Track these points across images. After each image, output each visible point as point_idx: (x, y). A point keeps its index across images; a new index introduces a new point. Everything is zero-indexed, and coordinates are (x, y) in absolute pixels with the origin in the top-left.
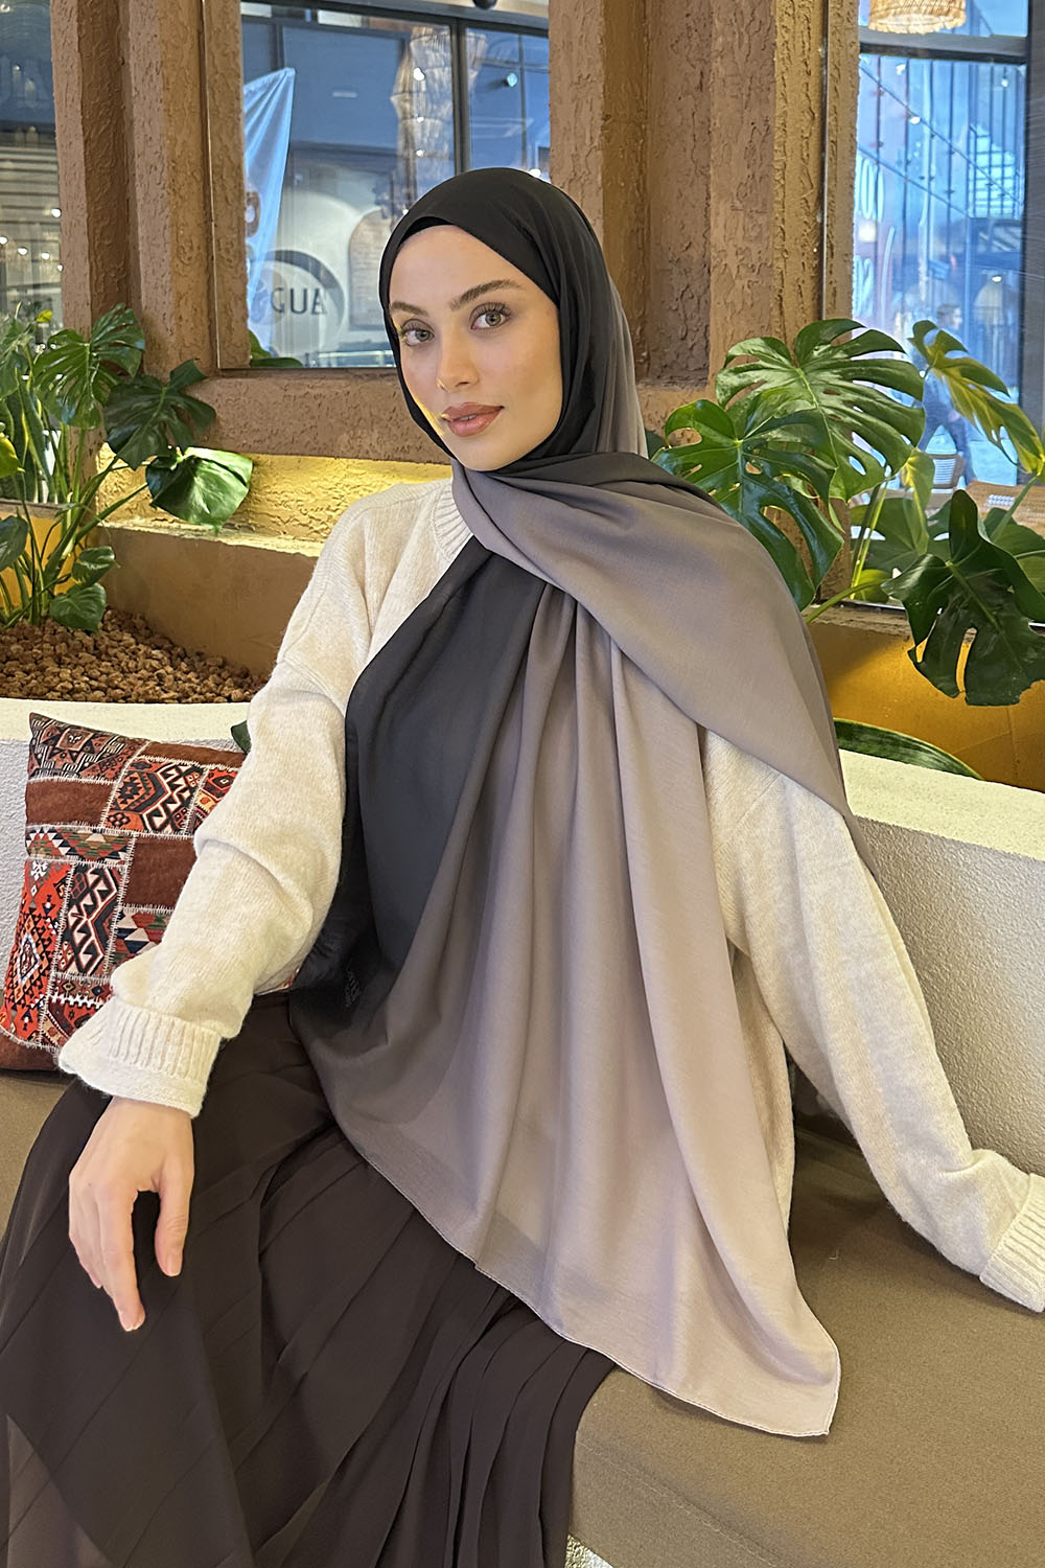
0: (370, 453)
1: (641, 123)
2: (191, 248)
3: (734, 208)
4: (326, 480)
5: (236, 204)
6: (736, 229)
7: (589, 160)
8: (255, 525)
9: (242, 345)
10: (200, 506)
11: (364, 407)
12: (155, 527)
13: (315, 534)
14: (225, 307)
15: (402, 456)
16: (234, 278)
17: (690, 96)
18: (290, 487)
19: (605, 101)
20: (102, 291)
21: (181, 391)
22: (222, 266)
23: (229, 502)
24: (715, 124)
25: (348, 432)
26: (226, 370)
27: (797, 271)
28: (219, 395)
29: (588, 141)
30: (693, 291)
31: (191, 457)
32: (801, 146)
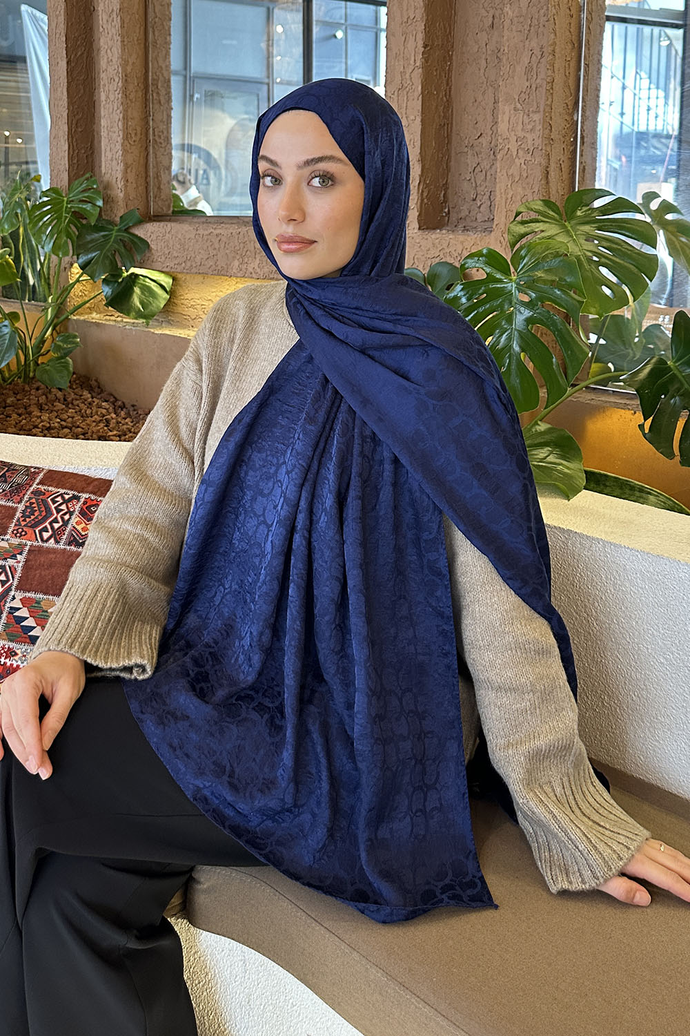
0: (254, 275)
1: (449, 51)
2: (136, 134)
3: (515, 109)
4: (222, 291)
5: (166, 105)
7: (412, 76)
8: (173, 321)
9: (167, 200)
10: (137, 307)
12: (106, 320)
14: (157, 174)
16: (163, 155)
17: (484, 33)
18: (197, 296)
19: (426, 34)
20: (75, 161)
21: (127, 230)
22: (156, 146)
23: (156, 304)
24: (504, 50)
26: (158, 216)
27: (559, 154)
28: (152, 233)
29: (412, 62)
30: (482, 167)
31: (132, 274)
32: (565, 67)
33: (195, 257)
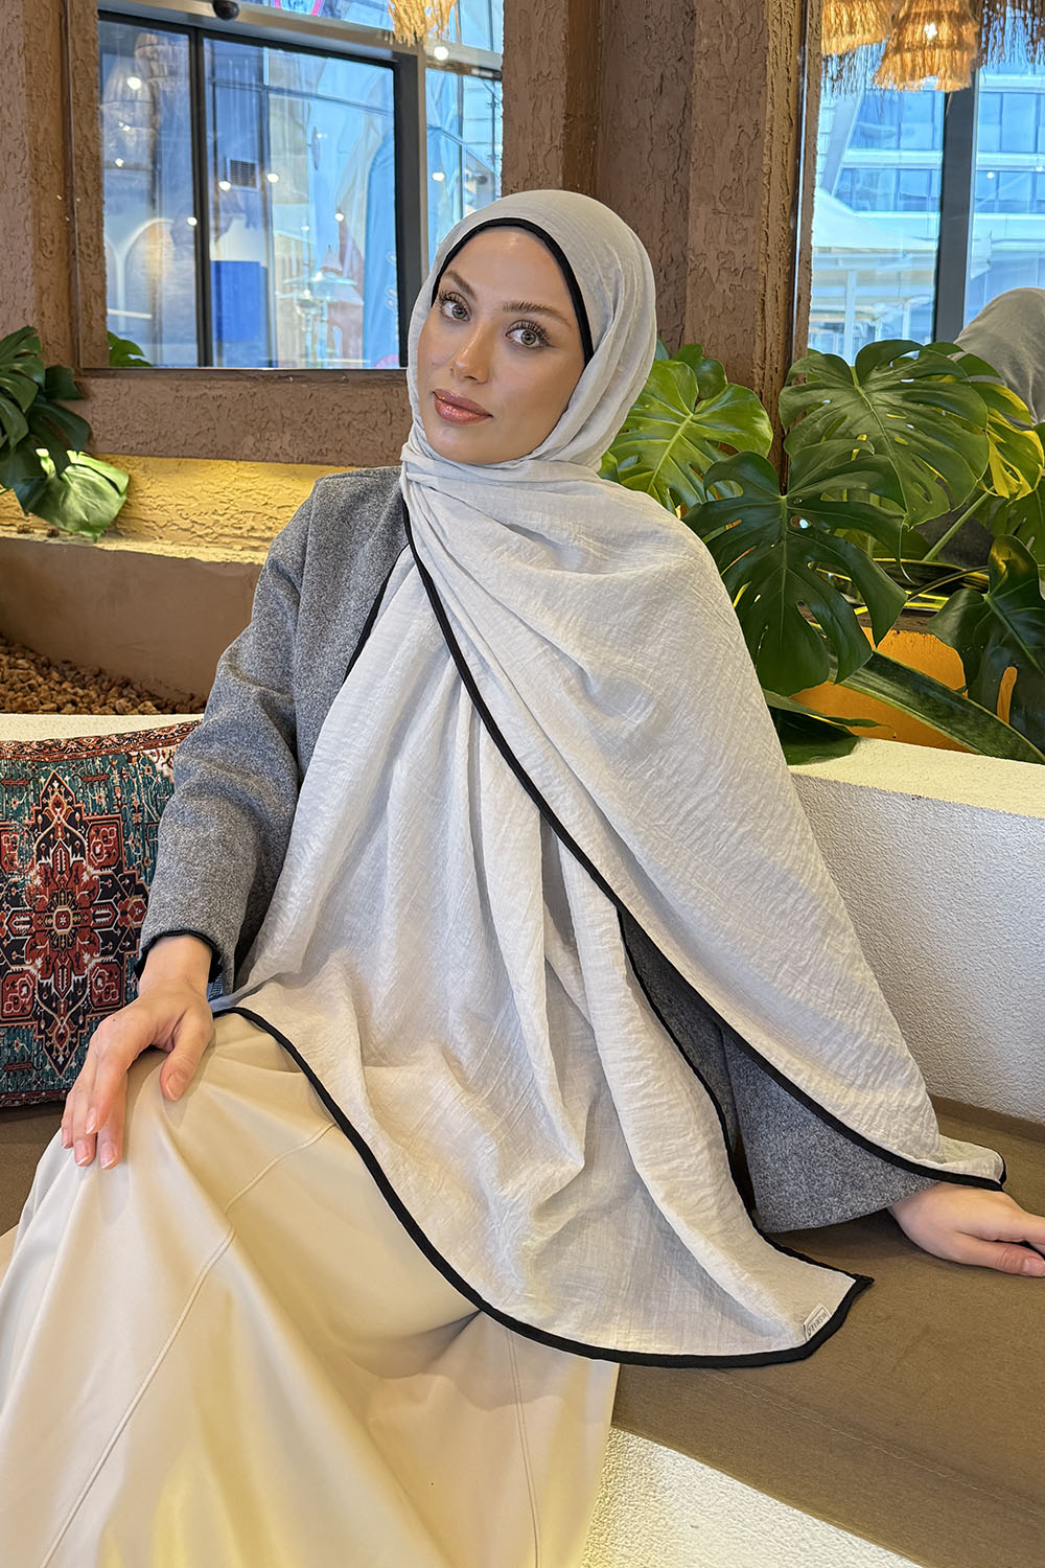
0: (281, 455)
1: (594, 125)
2: (53, 242)
3: (716, 212)
4: (212, 484)
5: (95, 197)
6: (719, 233)
7: (547, 158)
8: (125, 530)
10: (78, 515)
11: (274, 408)
13: (198, 539)
14: (86, 305)
15: (319, 459)
16: (93, 274)
17: (648, 99)
18: (168, 491)
19: (568, 99)
22: (83, 262)
23: (107, 511)
24: (696, 126)
25: (253, 434)
26: (91, 369)
27: (775, 278)
29: (547, 139)
32: (783, 152)
33: (175, 432)
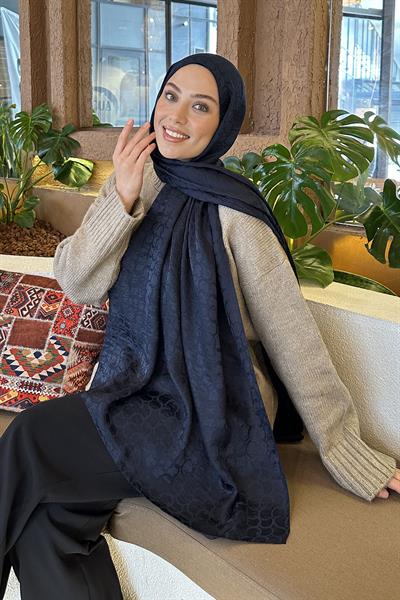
1: (253, 31)
2: (71, 80)
3: (292, 65)
5: (89, 63)
6: (293, 73)
7: (232, 45)
8: (94, 188)
9: (90, 118)
10: (73, 180)
12: (54, 188)
14: (84, 104)
16: (87, 92)
17: (273, 21)
18: (108, 173)
19: (240, 22)
20: (36, 96)
21: (66, 136)
22: (83, 87)
23: (84, 178)
24: (285, 31)
26: (85, 127)
27: (317, 90)
28: (81, 137)
29: (232, 38)
30: (273, 98)
31: (70, 161)
32: (320, 40)
